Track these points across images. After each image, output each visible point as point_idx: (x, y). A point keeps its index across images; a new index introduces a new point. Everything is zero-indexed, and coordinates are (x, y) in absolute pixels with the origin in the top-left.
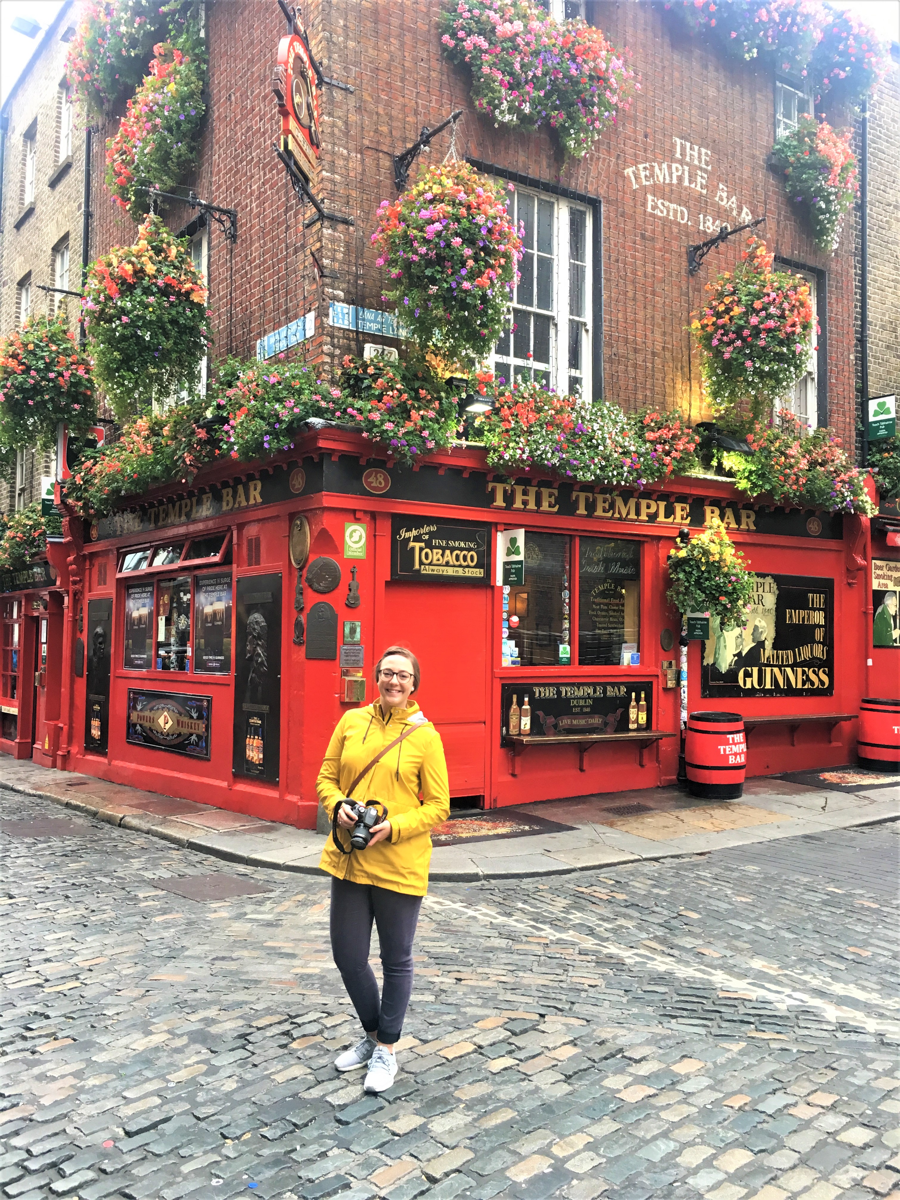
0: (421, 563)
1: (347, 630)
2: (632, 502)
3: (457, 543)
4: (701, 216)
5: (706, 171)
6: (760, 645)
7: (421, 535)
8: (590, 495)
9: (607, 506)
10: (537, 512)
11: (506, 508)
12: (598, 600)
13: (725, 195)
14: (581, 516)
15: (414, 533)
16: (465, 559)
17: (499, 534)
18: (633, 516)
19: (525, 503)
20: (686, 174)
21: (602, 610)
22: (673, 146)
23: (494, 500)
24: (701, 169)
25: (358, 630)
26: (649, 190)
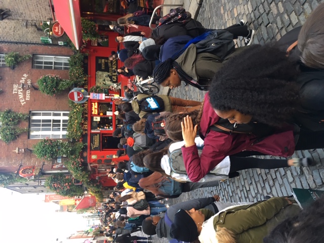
0: (97, 146)
3: (94, 139)
6: (108, 75)
7: (93, 146)
9: (86, 110)
11: (87, 131)
13: (22, 81)
16: (96, 138)
17: (92, 132)
20: (20, 90)
22: (15, 93)
23: (86, 133)
24: (18, 87)
26: (25, 100)
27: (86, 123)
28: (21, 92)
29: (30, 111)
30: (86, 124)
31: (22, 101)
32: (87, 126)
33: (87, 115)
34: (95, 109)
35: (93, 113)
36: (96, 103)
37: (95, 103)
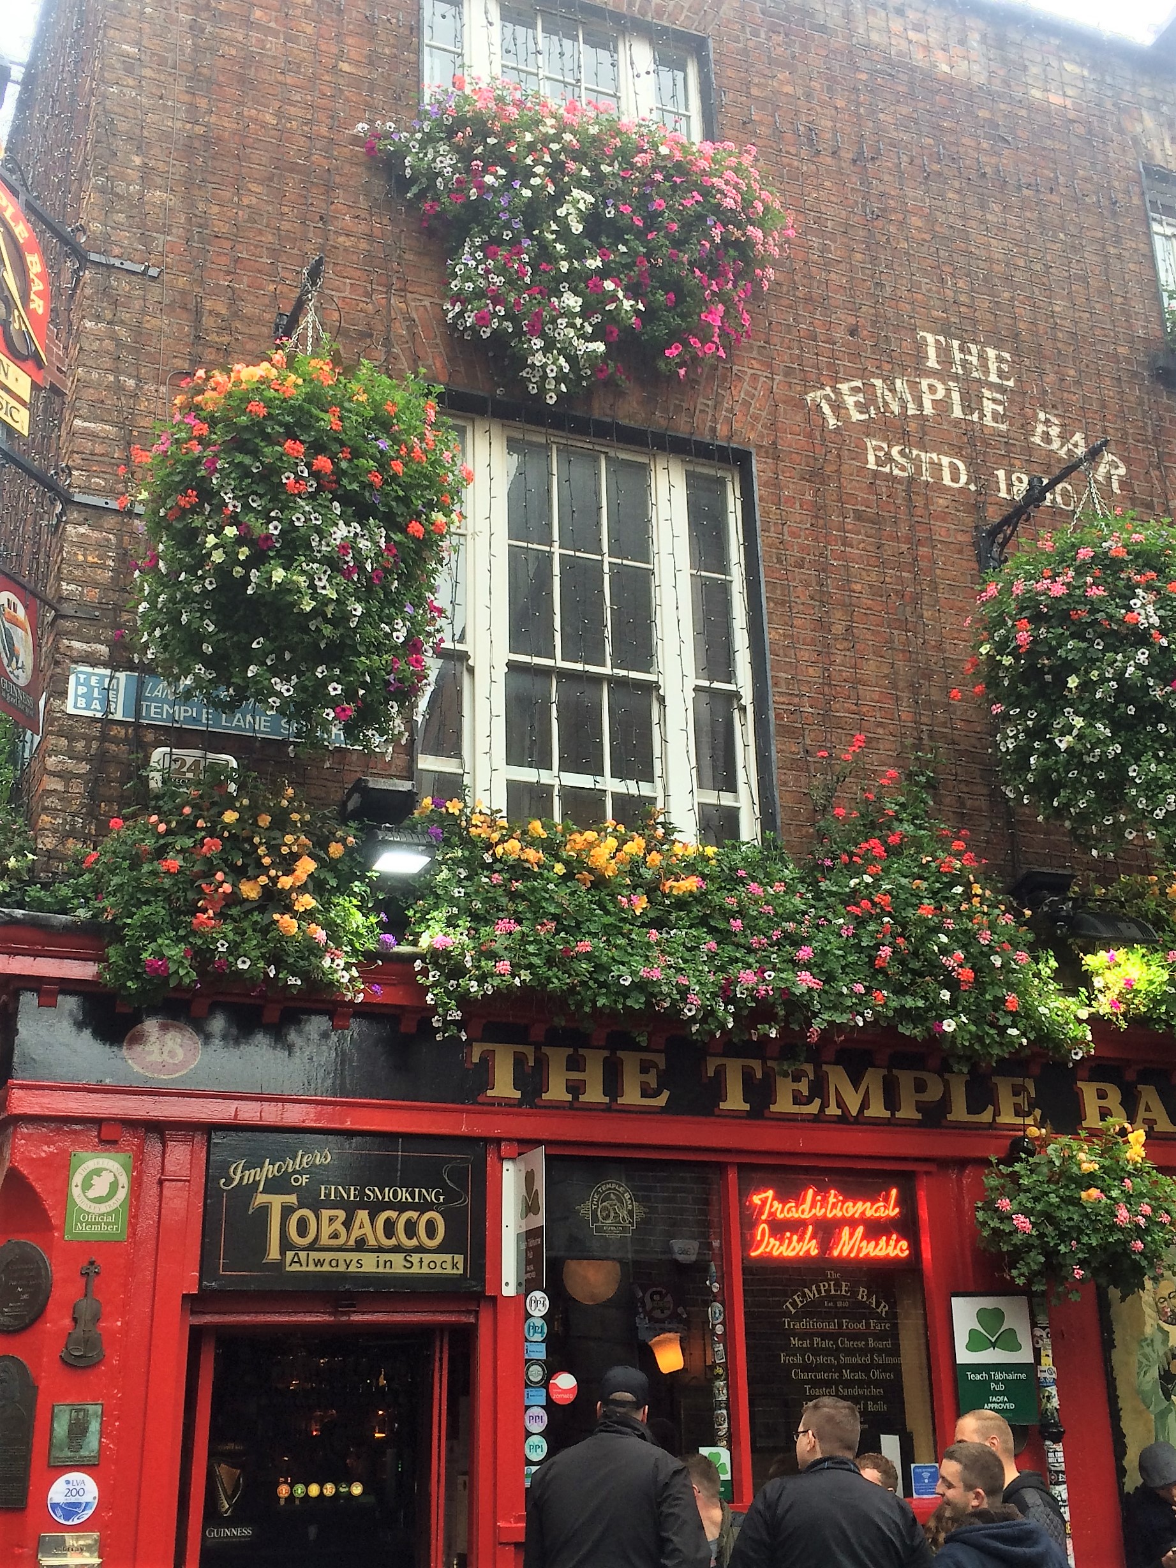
0: (286, 1245)
1: (61, 1428)
2: (873, 1080)
3: (388, 1194)
4: (1001, 474)
5: (1001, 389)
7: (287, 1175)
8: (756, 1065)
9: (804, 1087)
10: (608, 1109)
11: (520, 1103)
12: (801, 1326)
13: (1054, 431)
14: (734, 1115)
15: (269, 1169)
16: (411, 1229)
17: (506, 1165)
18: (877, 1110)
19: (575, 1088)
20: (956, 396)
21: (816, 1352)
22: (921, 346)
23: (487, 1082)
24: (991, 386)
25: (94, 1426)
26: (868, 429)
27: (631, 1096)
28: (943, 406)
29: (740, 460)
30: (613, 1086)
31: (850, 401)
32: (594, 1094)
33: (735, 1101)
34: (827, 1230)
35: (765, 1199)
36: (893, 1248)
37: (906, 1226)
